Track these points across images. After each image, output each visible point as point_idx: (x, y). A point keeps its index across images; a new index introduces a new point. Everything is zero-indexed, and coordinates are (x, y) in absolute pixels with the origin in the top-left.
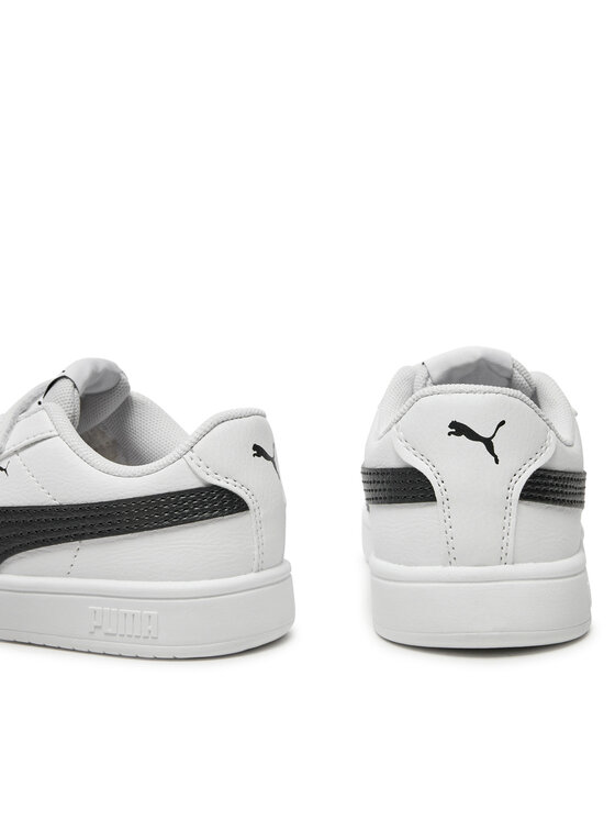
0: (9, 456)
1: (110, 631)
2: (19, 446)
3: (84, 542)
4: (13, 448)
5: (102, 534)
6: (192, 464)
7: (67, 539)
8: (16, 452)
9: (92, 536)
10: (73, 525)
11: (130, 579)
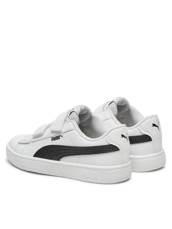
0: (63, 133)
1: (86, 176)
2: (66, 131)
3: (81, 155)
4: (64, 131)
5: (85, 154)
6: (106, 139)
7: (77, 155)
8: (65, 132)
9: (83, 154)
10: (79, 151)
11: (91, 165)
